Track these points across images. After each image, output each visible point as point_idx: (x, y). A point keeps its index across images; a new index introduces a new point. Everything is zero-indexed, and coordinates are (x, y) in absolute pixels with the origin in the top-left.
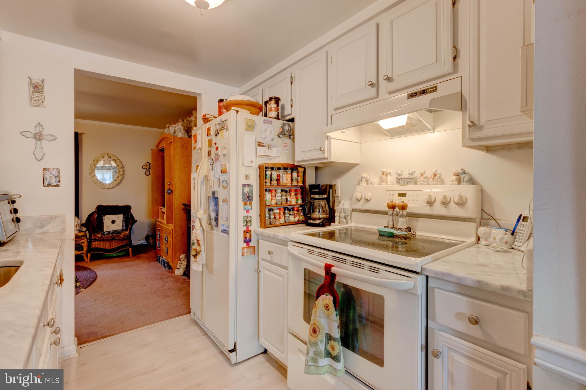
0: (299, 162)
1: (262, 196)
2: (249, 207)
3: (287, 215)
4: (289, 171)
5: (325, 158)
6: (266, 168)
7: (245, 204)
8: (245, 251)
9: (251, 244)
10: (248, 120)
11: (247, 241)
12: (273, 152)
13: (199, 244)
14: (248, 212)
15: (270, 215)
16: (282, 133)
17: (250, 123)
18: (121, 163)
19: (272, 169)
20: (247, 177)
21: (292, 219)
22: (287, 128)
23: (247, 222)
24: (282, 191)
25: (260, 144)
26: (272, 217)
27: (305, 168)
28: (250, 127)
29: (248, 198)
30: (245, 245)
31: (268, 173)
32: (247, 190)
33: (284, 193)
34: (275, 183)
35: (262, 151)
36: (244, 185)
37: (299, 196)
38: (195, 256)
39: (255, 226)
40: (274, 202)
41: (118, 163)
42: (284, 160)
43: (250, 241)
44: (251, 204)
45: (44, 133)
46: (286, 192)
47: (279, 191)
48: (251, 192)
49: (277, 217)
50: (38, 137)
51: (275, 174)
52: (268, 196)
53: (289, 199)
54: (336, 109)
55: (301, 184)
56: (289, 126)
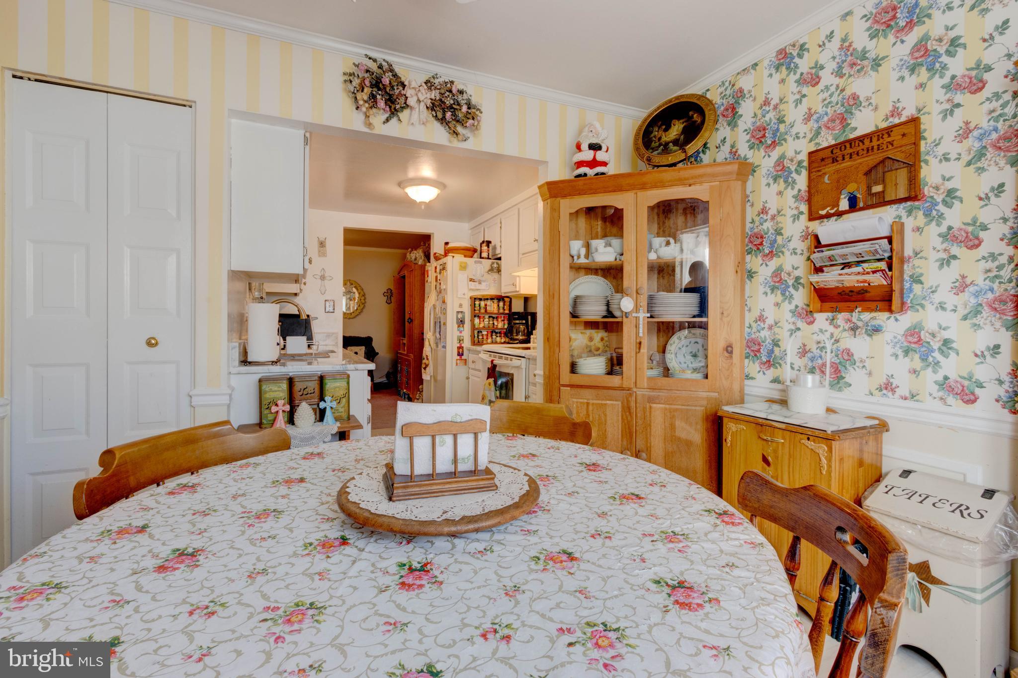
0: (505, 293)
1: (472, 321)
2: (461, 329)
3: (494, 337)
4: (496, 301)
5: (517, 291)
6: (475, 299)
7: (459, 326)
8: (458, 362)
9: (463, 357)
10: (461, 263)
11: (460, 355)
12: (483, 286)
13: (428, 359)
14: (461, 332)
15: (478, 336)
16: (491, 270)
17: (463, 265)
18: (362, 290)
19: (480, 300)
20: (461, 306)
21: (498, 339)
22: (495, 265)
23: (460, 340)
24: (490, 317)
25: (471, 280)
26: (480, 337)
27: (511, 299)
28: (463, 267)
29: (461, 322)
30: (458, 357)
31: (477, 303)
32: (460, 316)
33: (491, 319)
34: (483, 311)
35: (473, 285)
36: (458, 312)
37: (506, 322)
38: (425, 368)
39: (467, 344)
40: (482, 325)
41: (360, 291)
42: (493, 291)
43: (462, 355)
44: (463, 327)
45: (326, 275)
46: (494, 318)
47: (487, 317)
48: (464, 317)
49: (485, 337)
50: (323, 278)
51: (483, 303)
52: (477, 321)
53: (496, 324)
54: (523, 254)
55: (507, 312)
56: (497, 264)
